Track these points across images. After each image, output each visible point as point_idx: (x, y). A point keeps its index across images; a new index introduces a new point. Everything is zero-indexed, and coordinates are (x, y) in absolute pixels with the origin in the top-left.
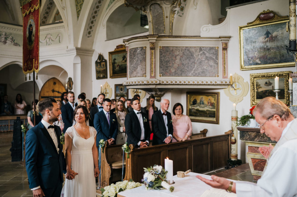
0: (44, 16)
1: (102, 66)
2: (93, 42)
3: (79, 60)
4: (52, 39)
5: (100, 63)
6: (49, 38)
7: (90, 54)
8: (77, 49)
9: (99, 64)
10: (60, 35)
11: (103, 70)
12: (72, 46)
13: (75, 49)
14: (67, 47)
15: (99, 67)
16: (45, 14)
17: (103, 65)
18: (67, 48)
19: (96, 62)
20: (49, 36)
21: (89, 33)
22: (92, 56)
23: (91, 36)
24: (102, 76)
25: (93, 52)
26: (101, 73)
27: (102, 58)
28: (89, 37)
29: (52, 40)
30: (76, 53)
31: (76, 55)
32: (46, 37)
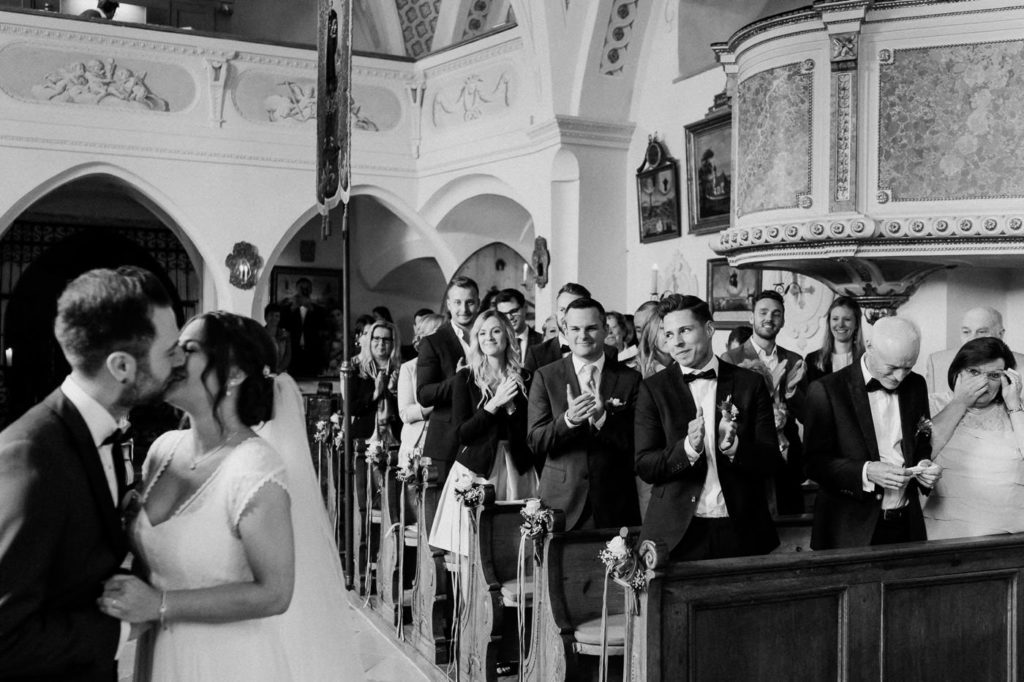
0: (471, 18)
1: (662, 187)
2: (631, 92)
3: (571, 168)
4: (482, 94)
5: (653, 174)
6: (472, 91)
7: (620, 140)
8: (564, 123)
9: (650, 181)
10: (506, 77)
11: (664, 204)
12: (547, 115)
13: (556, 124)
14: (532, 117)
15: (650, 190)
16: (472, 9)
17: (666, 182)
18: (532, 123)
19: (641, 174)
20: (472, 86)
21: (614, 56)
22: (627, 150)
23: (621, 69)
24: (659, 227)
25: (632, 132)
26: (656, 215)
27: (660, 154)
28: (611, 73)
29: (482, 99)
30: (558, 139)
31: (560, 146)
32: (463, 89)
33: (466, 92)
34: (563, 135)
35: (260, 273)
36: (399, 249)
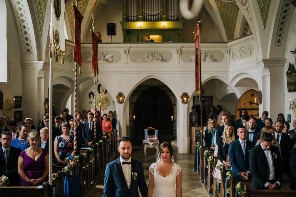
0: (244, 27)
1: (293, 77)
2: (285, 50)
3: (268, 72)
4: (245, 51)
5: (290, 74)
6: (242, 51)
7: (282, 64)
8: (265, 61)
9: (290, 75)
10: (251, 47)
11: (294, 82)
12: (260, 58)
13: (262, 61)
14: (257, 58)
15: (290, 78)
16: (245, 25)
17: (294, 76)
18: (257, 60)
19: (287, 73)
20: (242, 49)
21: (279, 41)
22: (284, 66)
23: (281, 44)
24: (293, 88)
25: (285, 61)
26: (292, 85)
27: (292, 68)
28: (278, 46)
29: (245, 53)
30: (263, 65)
31: (264, 67)
32: (240, 50)
33: (241, 51)
34: (264, 64)
35: (189, 100)
36: (226, 91)
